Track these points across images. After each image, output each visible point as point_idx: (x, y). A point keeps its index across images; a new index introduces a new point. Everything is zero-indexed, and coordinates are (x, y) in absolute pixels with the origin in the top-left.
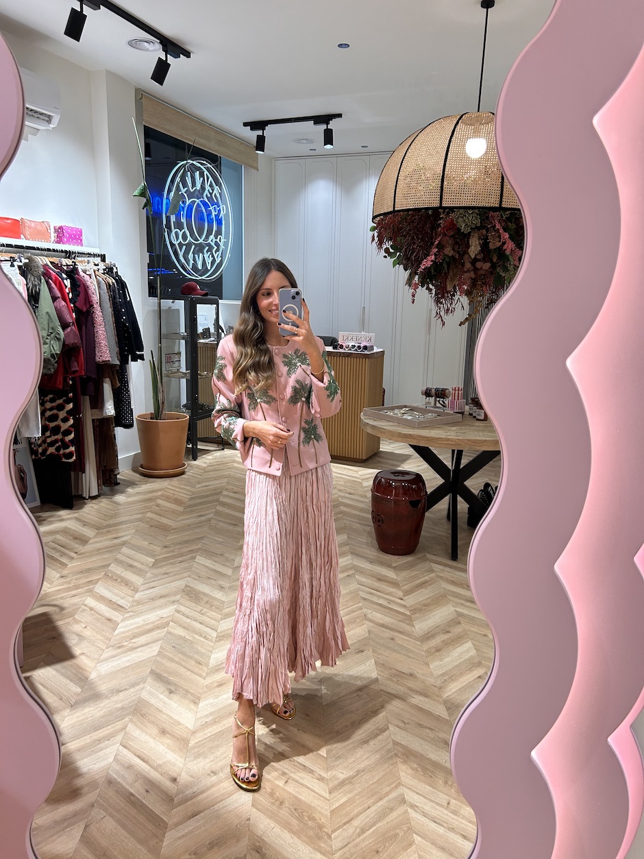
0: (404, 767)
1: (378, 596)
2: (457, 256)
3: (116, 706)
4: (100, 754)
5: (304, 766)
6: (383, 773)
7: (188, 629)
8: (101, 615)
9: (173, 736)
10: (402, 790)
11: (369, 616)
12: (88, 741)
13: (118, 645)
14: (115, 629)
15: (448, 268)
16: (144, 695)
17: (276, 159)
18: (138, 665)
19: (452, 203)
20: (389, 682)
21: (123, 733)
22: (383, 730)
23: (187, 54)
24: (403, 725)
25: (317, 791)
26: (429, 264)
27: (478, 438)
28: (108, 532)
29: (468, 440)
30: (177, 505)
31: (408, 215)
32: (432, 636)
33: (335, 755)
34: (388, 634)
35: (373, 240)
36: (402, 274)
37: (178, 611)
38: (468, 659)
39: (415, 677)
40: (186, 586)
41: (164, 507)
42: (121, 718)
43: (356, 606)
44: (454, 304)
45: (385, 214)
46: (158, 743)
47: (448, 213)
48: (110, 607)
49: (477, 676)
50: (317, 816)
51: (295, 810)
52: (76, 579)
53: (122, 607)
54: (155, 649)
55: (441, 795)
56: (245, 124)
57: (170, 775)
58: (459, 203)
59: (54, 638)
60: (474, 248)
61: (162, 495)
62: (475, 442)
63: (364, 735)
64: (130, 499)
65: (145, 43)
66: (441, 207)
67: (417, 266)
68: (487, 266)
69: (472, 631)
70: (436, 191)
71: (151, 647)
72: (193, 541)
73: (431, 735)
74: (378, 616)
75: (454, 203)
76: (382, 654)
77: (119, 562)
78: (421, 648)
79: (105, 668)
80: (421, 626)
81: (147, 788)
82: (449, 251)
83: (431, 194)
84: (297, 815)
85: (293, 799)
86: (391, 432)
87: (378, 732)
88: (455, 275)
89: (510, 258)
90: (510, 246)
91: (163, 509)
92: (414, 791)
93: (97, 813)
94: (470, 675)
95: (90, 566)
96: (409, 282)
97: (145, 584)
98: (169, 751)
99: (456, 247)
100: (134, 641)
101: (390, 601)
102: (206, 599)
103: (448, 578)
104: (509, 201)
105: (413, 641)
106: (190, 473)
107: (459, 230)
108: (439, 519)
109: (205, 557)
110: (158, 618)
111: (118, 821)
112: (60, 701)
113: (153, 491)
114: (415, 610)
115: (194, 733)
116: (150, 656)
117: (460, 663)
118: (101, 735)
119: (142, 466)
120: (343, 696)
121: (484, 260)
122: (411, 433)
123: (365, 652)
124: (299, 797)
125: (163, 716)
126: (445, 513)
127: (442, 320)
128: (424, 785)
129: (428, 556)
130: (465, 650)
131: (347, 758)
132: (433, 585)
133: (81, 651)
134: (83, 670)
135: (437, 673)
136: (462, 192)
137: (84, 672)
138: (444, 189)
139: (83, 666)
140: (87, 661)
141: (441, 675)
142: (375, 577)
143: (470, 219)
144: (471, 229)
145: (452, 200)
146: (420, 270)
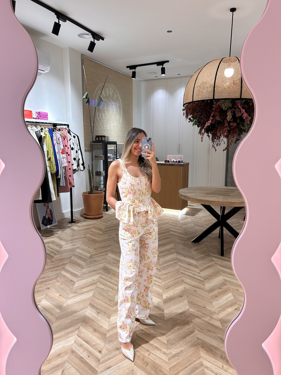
0: (202, 350)
1: (188, 272)
2: (221, 121)
3: (75, 319)
4: (68, 339)
5: (157, 347)
6: (193, 352)
7: (105, 285)
8: (67, 278)
9: (99, 332)
10: (201, 360)
11: (185, 281)
12: (63, 334)
13: (75, 292)
14: (74, 285)
15: (218, 126)
16: (87, 314)
17: (141, 81)
18: (84, 300)
19: (219, 97)
20: (194, 311)
21: (78, 330)
22: (192, 332)
23: (103, 39)
24: (201, 330)
25: (163, 359)
26: (209, 124)
27: (232, 201)
28: (71, 242)
29: (228, 202)
30: (100, 231)
31: (199, 103)
32: (213, 290)
33: (170, 343)
34: (193, 289)
35: (184, 114)
36: (197, 129)
37: (101, 277)
38: (230, 301)
39: (206, 308)
40: (104, 266)
41: (94, 232)
42: (77, 324)
43: (179, 276)
44: (220, 141)
45: (189, 103)
46: (93, 335)
47: (217, 102)
48: (72, 275)
49: (235, 309)
50: (163, 370)
51: (153, 367)
52: (58, 263)
53: (77, 275)
54: (91, 294)
55: (220, 363)
56: (127, 67)
57: (98, 350)
58: (222, 97)
59: (48, 288)
60: (229, 117)
61: (93, 227)
62: (231, 203)
63: (183, 334)
64: (79, 229)
65: (85, 35)
66: (214, 99)
67: (204, 125)
68: (235, 124)
69: (231, 288)
70: (211, 92)
71: (90, 293)
72: (107, 246)
73: (214, 335)
74: (188, 281)
75: (221, 97)
76: (191, 298)
77: (75, 256)
78: (209, 296)
79: (70, 302)
80: (208, 285)
81: (89, 355)
82: (218, 118)
83: (209, 93)
84: (154, 369)
85: (152, 362)
86: (192, 198)
87: (190, 333)
88: (221, 129)
89: (245, 120)
90: (245, 115)
91: (94, 233)
92: (207, 361)
93: (67, 365)
94: (231, 308)
95: (63, 257)
96: (200, 132)
97: (87, 265)
98: (98, 339)
99: (221, 117)
100: (82, 290)
101: (194, 274)
102: (113, 272)
103: (220, 264)
104: (245, 95)
105: (204, 292)
106: (105, 217)
107: (222, 109)
108: (215, 238)
109: (112, 254)
110: (92, 280)
111: (76, 369)
112: (51, 316)
113: (90, 225)
114: (205, 278)
115: (108, 331)
116: (89, 297)
117: (227, 303)
118: (68, 331)
119: (85, 214)
120: (174, 316)
121: (234, 122)
122: (202, 199)
123: (183, 297)
124: (155, 361)
125: (95, 323)
126: (218, 235)
127: (215, 149)
128: (211, 358)
129: (211, 254)
130: (228, 297)
131: (176, 345)
132: (213, 267)
133: (60, 294)
134: (61, 302)
135: (216, 307)
136: (223, 92)
137: (61, 303)
138: (215, 91)
139: (61, 301)
140: (63, 299)
141: (218, 308)
142: (187, 263)
143: (227, 104)
144: (228, 108)
145: (219, 96)
146: (205, 127)
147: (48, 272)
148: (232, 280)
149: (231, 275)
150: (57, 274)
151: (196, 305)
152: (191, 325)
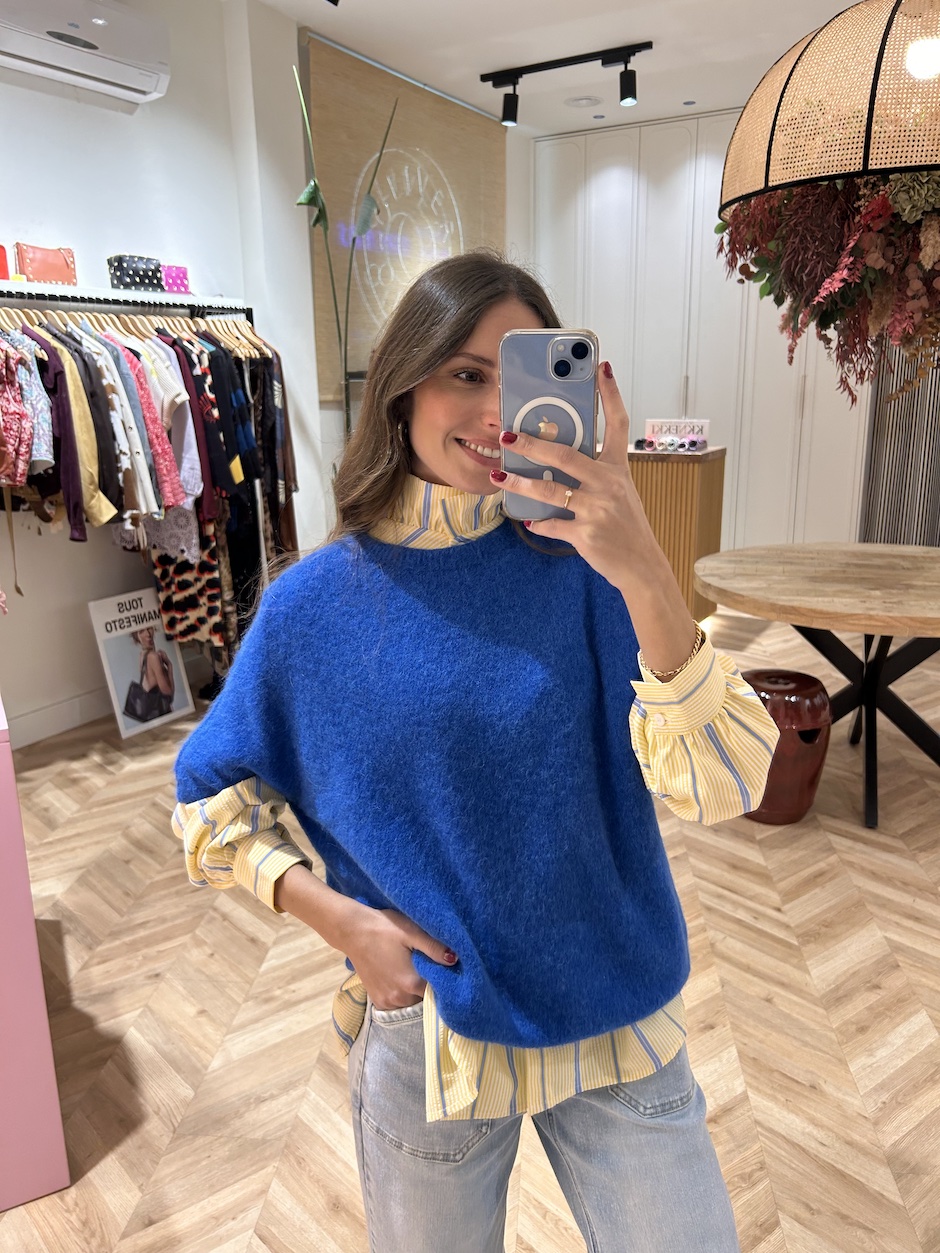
1: (734, 903)
2: (892, 272)
3: (251, 1136)
8: (239, 930)
11: (720, 947)
12: (196, 1219)
13: (264, 996)
14: (260, 960)
15: (872, 292)
16: (306, 1113)
17: (537, 139)
18: (299, 1040)
20: (770, 1104)
21: (260, 1204)
26: (837, 286)
27: (929, 614)
29: (911, 619)
31: (790, 193)
32: (845, 996)
34: (760, 988)
35: (721, 250)
36: (773, 313)
39: (822, 1093)
45: (747, 198)
46: (325, 1233)
47: (874, 185)
48: (256, 914)
56: (484, 78)
59: (157, 975)
60: (932, 250)
62: (926, 622)
66: (865, 171)
67: (811, 294)
69: (923, 986)
70: (856, 140)
74: (734, 946)
75: (898, 160)
76: (750, 1036)
78: (827, 1023)
79: (241, 1045)
80: (826, 968)
82: (875, 260)
83: (845, 146)
88: (884, 307)
96: (787, 325)
99: (890, 253)
100: (292, 987)
101: (758, 915)
103: (864, 864)
107: (897, 216)
114: (805, 934)
116: (319, 1021)
117: (910, 1062)
118: (221, 1204)
122: (795, 604)
123: (717, 1032)
125: (339, 1166)
127: (851, 393)
130: (917, 1032)
132: (837, 880)
133: (199, 1007)
134: (201, 1047)
135: (867, 1084)
136: (911, 138)
137: (202, 1053)
138: (873, 135)
139: (201, 1039)
140: (209, 1029)
141: (875, 1089)
142: (725, 862)
143: (923, 193)
144: (923, 214)
145: (888, 156)
146: (817, 299)
147: (165, 896)
148: (920, 946)
149: (917, 919)
150: (198, 907)
151: (776, 1074)
152: (760, 1187)
